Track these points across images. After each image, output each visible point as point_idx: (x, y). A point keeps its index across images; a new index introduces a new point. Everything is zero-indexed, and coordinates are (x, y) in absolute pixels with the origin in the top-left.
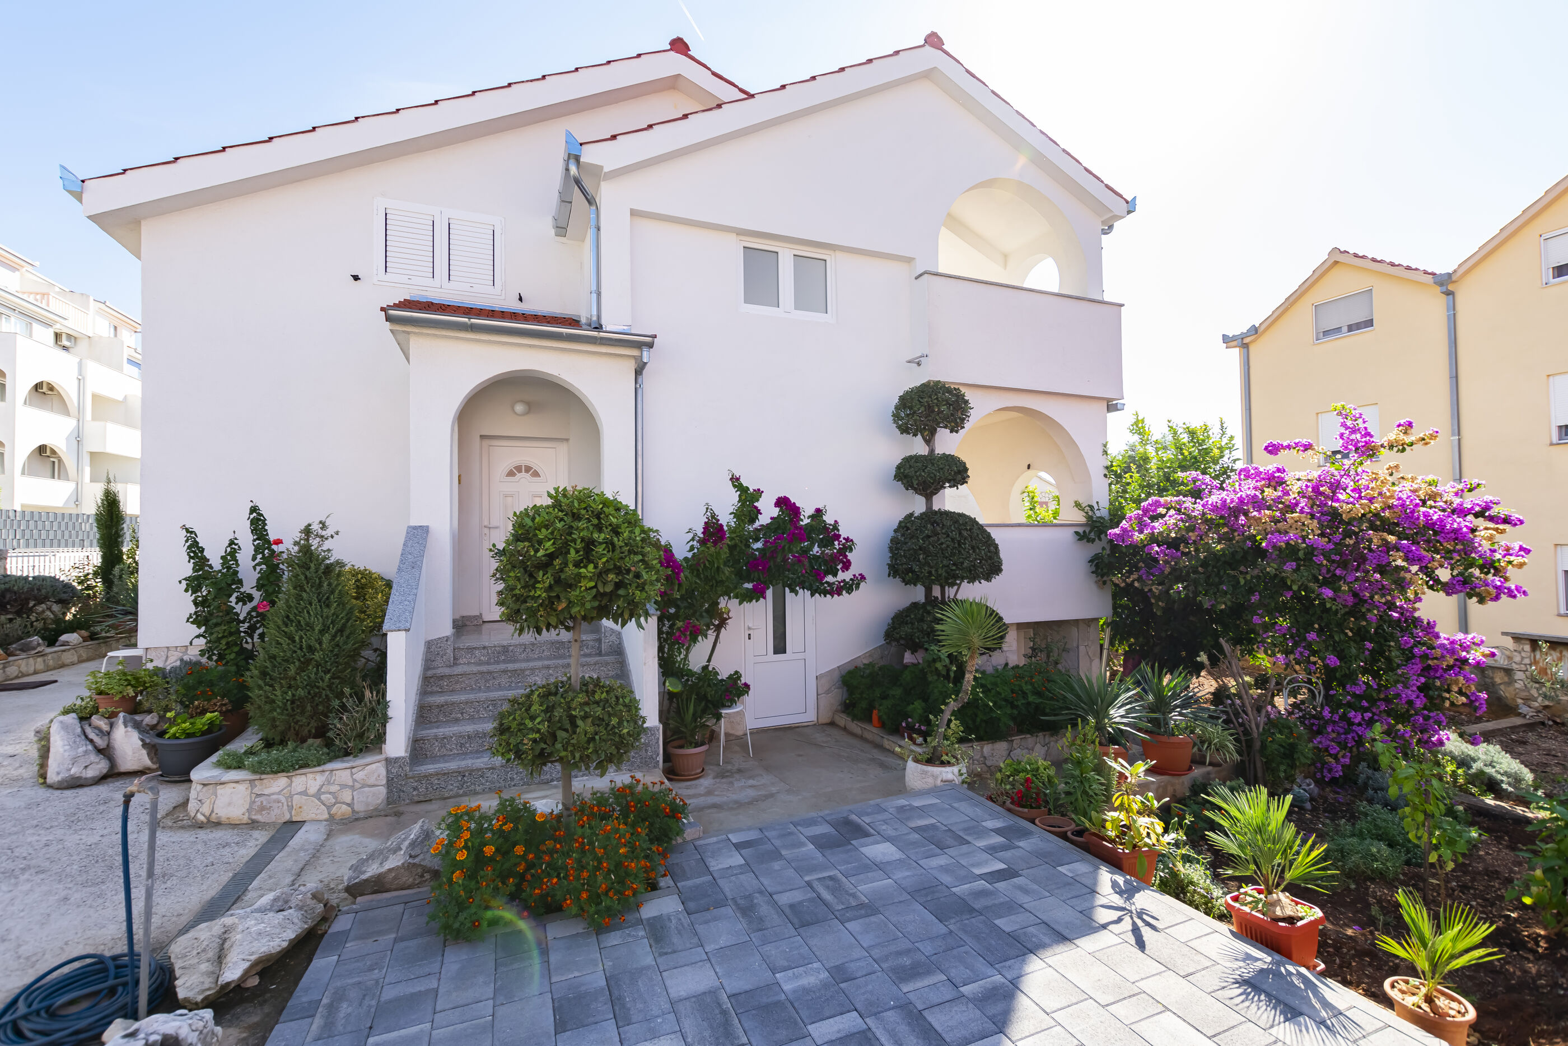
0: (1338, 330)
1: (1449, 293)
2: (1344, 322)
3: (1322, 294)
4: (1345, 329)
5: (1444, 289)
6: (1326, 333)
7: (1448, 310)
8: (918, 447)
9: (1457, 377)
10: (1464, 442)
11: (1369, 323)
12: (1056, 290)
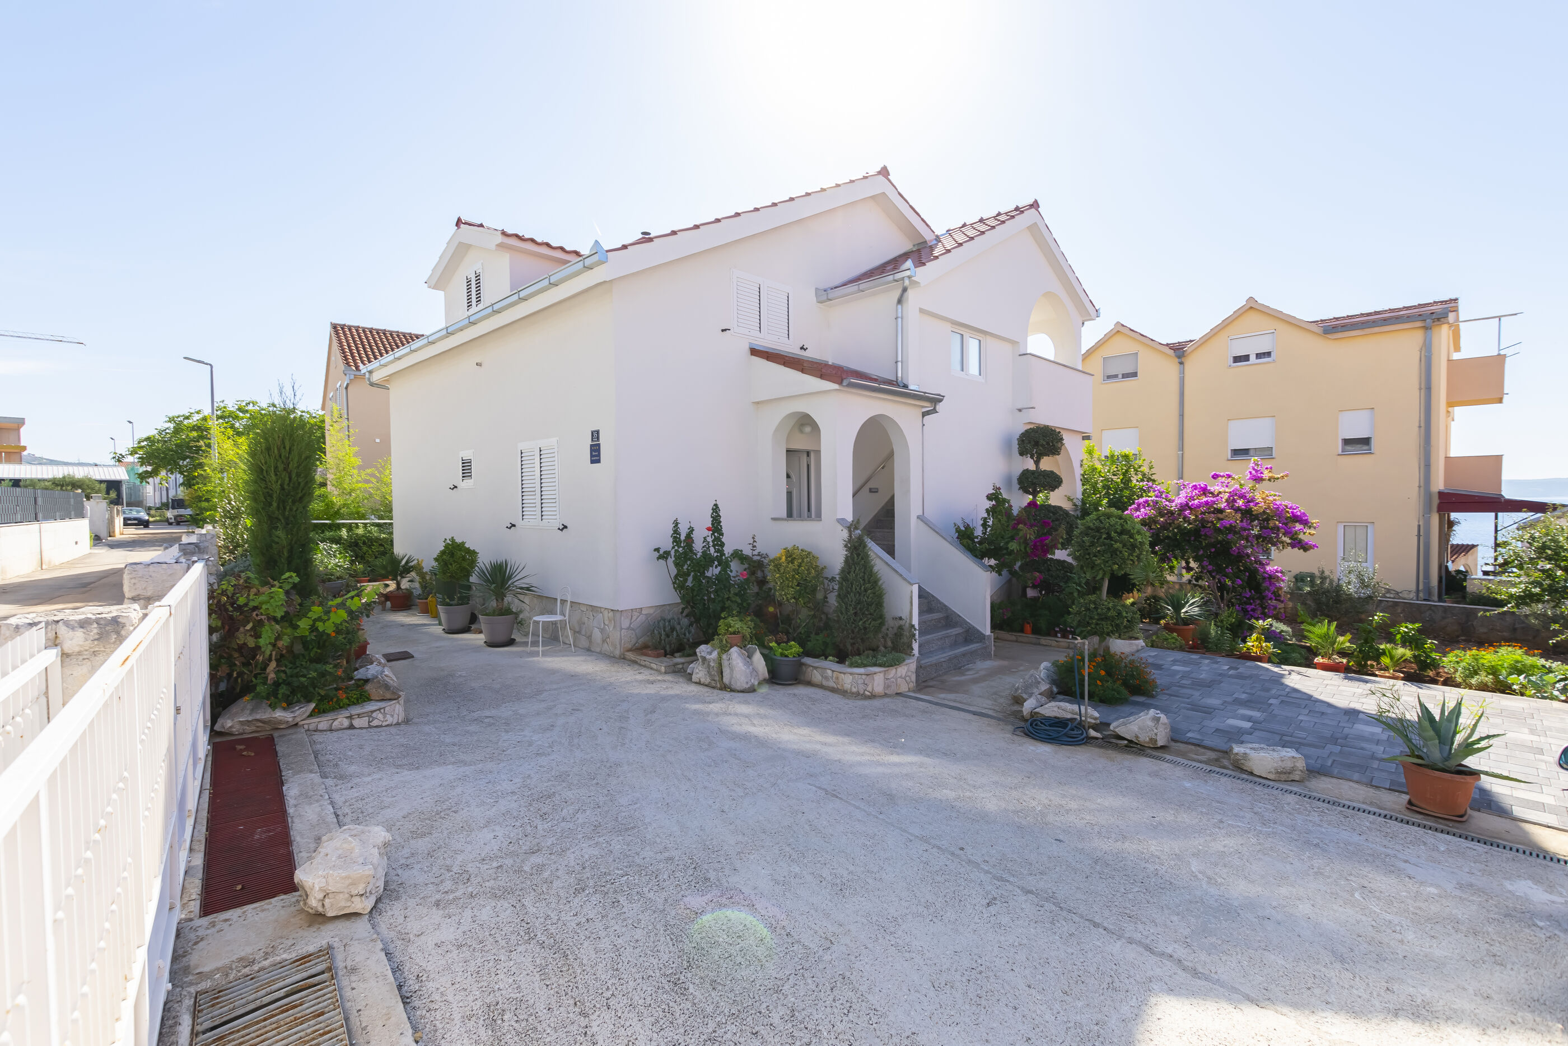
0: (1116, 376)
1: (1181, 363)
2: (1120, 372)
3: (1108, 351)
4: (1120, 376)
5: (1180, 360)
6: (1109, 377)
7: (1180, 374)
8: (1030, 464)
9: (1183, 415)
10: (1185, 456)
11: (1135, 374)
12: (1052, 359)
